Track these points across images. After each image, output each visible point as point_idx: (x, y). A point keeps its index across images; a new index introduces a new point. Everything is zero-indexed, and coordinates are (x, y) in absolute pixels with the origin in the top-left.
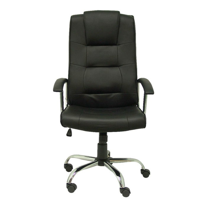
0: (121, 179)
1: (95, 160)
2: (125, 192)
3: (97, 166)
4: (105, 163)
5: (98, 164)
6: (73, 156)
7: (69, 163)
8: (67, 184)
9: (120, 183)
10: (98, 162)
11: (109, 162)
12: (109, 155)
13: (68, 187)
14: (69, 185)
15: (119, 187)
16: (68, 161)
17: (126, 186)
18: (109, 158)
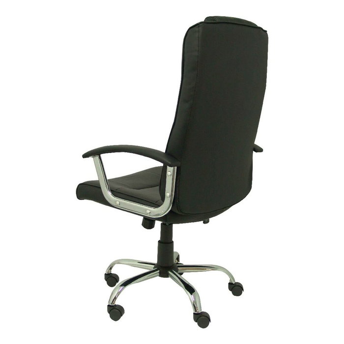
0: (195, 298)
1: (154, 268)
2: (202, 319)
3: (158, 277)
4: (170, 272)
5: (158, 274)
6: (118, 262)
7: (113, 271)
8: (108, 306)
9: (194, 305)
10: (159, 271)
12: (178, 259)
13: (109, 311)
14: (112, 308)
15: (192, 311)
16: (111, 269)
17: (202, 311)
18: (178, 264)
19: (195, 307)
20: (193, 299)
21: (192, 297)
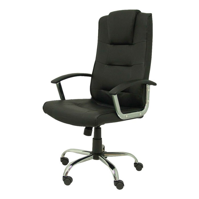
0: (115, 172)
1: (90, 154)
2: (119, 184)
3: (93, 159)
4: (99, 157)
5: (93, 158)
6: (69, 151)
7: (65, 156)
8: (63, 176)
9: (114, 176)
10: (93, 156)
11: (104, 156)
12: (104, 149)
13: (64, 180)
14: (65, 178)
15: (113, 180)
16: (64, 155)
17: (119, 179)
18: (104, 151)
19: (115, 177)
20: (113, 173)
21: (113, 171)
